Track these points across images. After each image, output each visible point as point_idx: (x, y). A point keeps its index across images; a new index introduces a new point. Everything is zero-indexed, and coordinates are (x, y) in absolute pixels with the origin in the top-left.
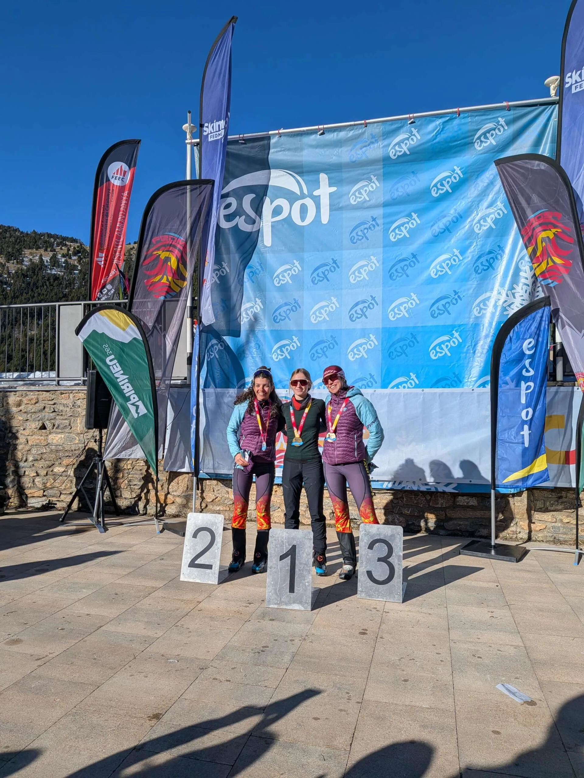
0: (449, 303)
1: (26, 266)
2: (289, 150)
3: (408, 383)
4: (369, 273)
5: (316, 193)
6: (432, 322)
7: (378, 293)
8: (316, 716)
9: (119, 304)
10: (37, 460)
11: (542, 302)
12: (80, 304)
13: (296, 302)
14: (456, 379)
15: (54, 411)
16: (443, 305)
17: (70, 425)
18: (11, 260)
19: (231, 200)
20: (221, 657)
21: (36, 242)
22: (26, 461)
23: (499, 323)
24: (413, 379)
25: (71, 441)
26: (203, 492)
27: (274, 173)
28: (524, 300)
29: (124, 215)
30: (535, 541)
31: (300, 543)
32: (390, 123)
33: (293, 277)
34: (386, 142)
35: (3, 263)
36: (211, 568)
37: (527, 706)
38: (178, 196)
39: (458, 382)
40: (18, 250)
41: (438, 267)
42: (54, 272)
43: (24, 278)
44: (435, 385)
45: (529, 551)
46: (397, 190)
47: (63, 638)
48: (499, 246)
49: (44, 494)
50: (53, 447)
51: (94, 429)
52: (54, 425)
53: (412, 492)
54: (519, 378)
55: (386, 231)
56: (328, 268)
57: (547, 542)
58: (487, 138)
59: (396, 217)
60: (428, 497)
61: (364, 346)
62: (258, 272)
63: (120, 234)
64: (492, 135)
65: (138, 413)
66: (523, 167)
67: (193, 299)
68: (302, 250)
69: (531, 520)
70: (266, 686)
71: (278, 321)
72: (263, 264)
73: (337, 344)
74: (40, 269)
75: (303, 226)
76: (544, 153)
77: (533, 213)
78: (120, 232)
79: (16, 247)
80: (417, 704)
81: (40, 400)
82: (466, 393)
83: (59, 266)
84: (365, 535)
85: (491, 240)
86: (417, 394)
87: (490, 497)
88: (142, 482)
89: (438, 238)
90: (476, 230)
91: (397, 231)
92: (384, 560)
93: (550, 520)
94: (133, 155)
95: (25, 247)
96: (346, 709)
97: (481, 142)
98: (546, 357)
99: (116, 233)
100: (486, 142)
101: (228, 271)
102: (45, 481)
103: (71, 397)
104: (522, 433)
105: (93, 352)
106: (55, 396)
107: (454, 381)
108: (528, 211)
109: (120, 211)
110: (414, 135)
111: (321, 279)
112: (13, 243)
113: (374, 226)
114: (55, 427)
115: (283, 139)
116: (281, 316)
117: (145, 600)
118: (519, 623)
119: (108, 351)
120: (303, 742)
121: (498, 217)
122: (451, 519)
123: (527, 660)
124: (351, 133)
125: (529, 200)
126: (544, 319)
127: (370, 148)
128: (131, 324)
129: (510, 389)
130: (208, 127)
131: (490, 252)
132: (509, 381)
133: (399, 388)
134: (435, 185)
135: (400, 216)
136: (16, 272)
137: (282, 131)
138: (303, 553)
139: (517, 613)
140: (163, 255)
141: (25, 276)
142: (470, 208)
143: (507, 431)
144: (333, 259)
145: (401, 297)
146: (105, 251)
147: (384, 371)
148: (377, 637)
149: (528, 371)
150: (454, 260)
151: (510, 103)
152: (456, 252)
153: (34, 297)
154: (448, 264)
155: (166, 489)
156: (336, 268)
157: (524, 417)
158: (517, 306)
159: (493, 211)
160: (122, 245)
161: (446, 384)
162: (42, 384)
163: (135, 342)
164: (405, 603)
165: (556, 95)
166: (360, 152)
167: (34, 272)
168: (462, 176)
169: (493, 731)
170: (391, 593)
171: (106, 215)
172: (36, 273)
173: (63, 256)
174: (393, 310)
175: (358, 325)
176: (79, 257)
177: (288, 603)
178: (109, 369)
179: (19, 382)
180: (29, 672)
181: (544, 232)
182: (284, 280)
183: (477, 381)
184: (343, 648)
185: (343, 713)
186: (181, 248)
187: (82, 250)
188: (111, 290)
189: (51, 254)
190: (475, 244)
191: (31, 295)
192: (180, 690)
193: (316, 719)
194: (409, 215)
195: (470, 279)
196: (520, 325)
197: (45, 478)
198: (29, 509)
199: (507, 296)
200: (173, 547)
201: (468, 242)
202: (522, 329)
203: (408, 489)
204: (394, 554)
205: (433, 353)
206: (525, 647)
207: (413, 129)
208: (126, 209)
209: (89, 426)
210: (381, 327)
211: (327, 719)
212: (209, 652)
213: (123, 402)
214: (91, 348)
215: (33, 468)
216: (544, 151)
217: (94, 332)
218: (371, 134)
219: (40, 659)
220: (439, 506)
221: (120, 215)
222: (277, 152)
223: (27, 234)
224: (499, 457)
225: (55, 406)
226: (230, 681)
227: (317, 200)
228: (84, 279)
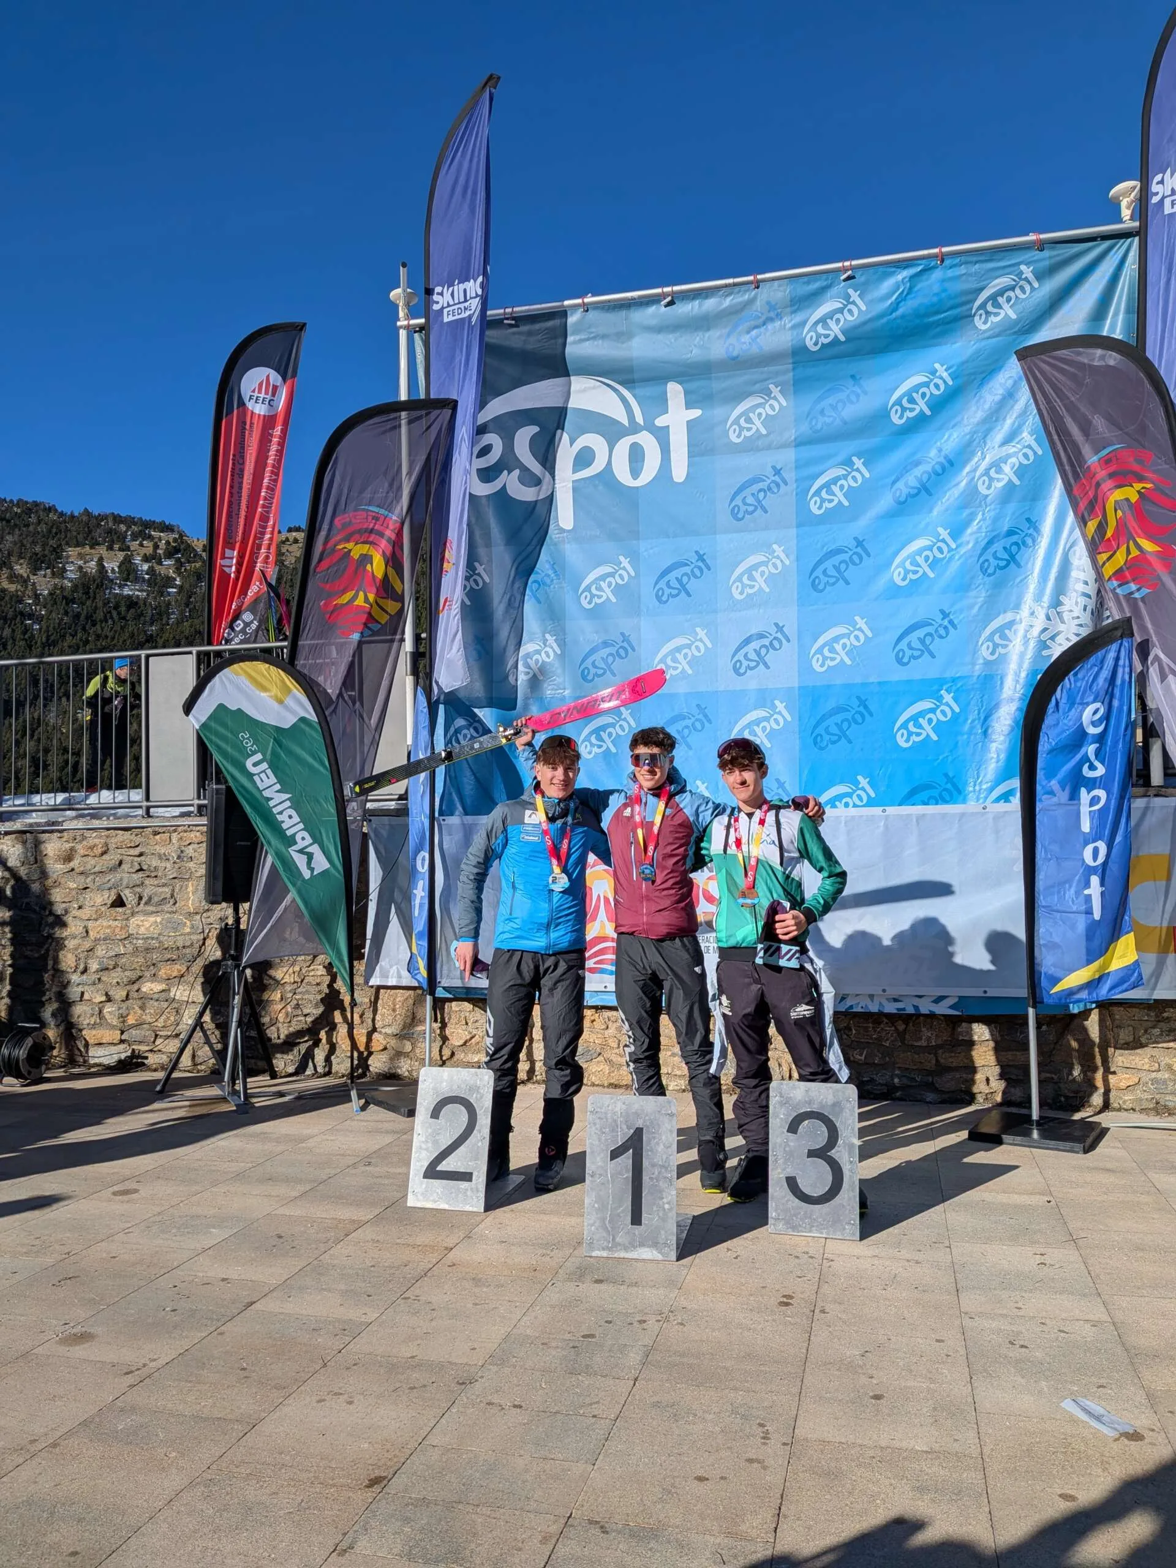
0: (930, 634)
1: (71, 580)
2: (604, 337)
3: (854, 796)
4: (770, 579)
5: (660, 422)
6: (899, 674)
7: (790, 619)
8: (700, 1473)
9: (267, 651)
10: (107, 969)
11: (1116, 629)
12: (190, 653)
13: (625, 638)
14: (949, 786)
15: (141, 870)
16: (919, 639)
17: (172, 896)
18: (40, 569)
19: (492, 439)
20: (499, 1358)
21: (90, 532)
22: (85, 971)
23: (1033, 673)
24: (863, 789)
25: (175, 929)
26: (444, 1026)
27: (578, 383)
28: (1081, 625)
29: (276, 473)
30: (1119, 1110)
31: (652, 1122)
32: (806, 279)
33: (618, 590)
34: (798, 318)
35: (25, 575)
36: (470, 1180)
37: (1126, 1441)
38: (384, 432)
39: (955, 793)
40: (54, 550)
41: (908, 565)
42: (126, 591)
43: (67, 604)
44: (908, 799)
45: (1108, 1129)
46: (822, 412)
47: (175, 1327)
48: (1028, 520)
49: (123, 1037)
50: (140, 941)
51: (224, 905)
52: (140, 898)
53: (867, 1016)
54: (1077, 782)
55: (802, 495)
56: (687, 569)
57: (1142, 1110)
58: (999, 307)
59: (821, 468)
60: (901, 1027)
61: (765, 724)
62: (548, 581)
63: (268, 512)
64: (1009, 300)
65: (312, 870)
66: (1073, 361)
67: (417, 639)
68: (636, 535)
69: (1109, 1068)
70: (594, 1416)
71: (590, 677)
72: (559, 566)
73: (710, 721)
74: (100, 586)
75: (637, 488)
76: (1114, 332)
77: (1097, 452)
78: (267, 507)
79: (51, 542)
80: (904, 1444)
81: (112, 846)
82: (973, 814)
83: (137, 579)
84: (782, 1104)
85: (1011, 507)
86: (872, 819)
87: (1026, 1023)
88: (321, 1009)
89: (905, 507)
90: (983, 490)
91: (824, 494)
92: (820, 1153)
93: (1146, 1067)
94: (290, 355)
95: (67, 544)
96: (761, 1457)
97: (988, 313)
98: (1128, 738)
99: (260, 510)
100: (996, 314)
101: (487, 580)
102: (123, 1011)
103: (174, 841)
104: (1086, 892)
105: (219, 748)
106: (143, 840)
107: (945, 790)
108: (1086, 450)
109: (266, 465)
110: (854, 303)
111: (675, 592)
112: (44, 536)
113: (778, 485)
114: (143, 902)
115: (592, 315)
116: (596, 667)
117: (339, 1246)
118: (1098, 1276)
119: (249, 745)
120: (677, 1527)
121: (1026, 462)
122: (949, 1069)
123: (1119, 1350)
124: (727, 302)
125: (1086, 428)
126: (1121, 662)
127: (766, 329)
128: (295, 691)
129: (1060, 804)
130: (441, 294)
131: (1010, 533)
132: (1056, 787)
133: (835, 807)
134: (898, 402)
135: (830, 463)
136: (51, 594)
137: (589, 299)
138: (658, 1144)
139: (1094, 1256)
140: (357, 550)
141: (69, 601)
142: (969, 444)
143: (1056, 889)
144: (697, 552)
145: (835, 625)
146: (238, 545)
147: (806, 772)
148: (814, 1310)
149: (1092, 767)
150: (940, 550)
151: (1043, 236)
152: (944, 533)
153: (87, 642)
154: (927, 558)
155: (370, 1021)
156: (705, 570)
157: (1089, 861)
158: (1068, 639)
159: (1014, 450)
160: (272, 533)
161: (930, 798)
162: (114, 814)
163: (303, 726)
164: (865, 1241)
165: (1132, 219)
166: (746, 338)
167: (87, 593)
168: (951, 383)
169: (1060, 1496)
170: (836, 1221)
171: (239, 473)
172: (92, 594)
173: (146, 559)
174: (820, 651)
175: (752, 682)
176: (178, 560)
177: (632, 1246)
178: (254, 783)
179: (68, 813)
180: (111, 1399)
181: (1118, 490)
182: (599, 597)
183: (991, 790)
184: (746, 1333)
185: (755, 1465)
186: (393, 537)
187: (182, 547)
188: (252, 622)
189: (121, 556)
190: (980, 517)
191: (81, 640)
192: (421, 1429)
193: (700, 1479)
194: (849, 463)
195: (973, 587)
196: (1076, 674)
197: (124, 1005)
198: (93, 1070)
199: (1049, 619)
200: (388, 1139)
201: (965, 513)
202: (1079, 684)
203: (859, 1010)
204: (840, 1142)
205: (902, 735)
206: (1114, 1324)
207: (850, 291)
208: (279, 461)
209: (213, 899)
210: (796, 685)
211: (722, 1478)
212: (474, 1349)
213: (282, 848)
214: (213, 738)
215: (100, 986)
216: (1113, 327)
217: (221, 707)
218: (768, 303)
219: (132, 1372)
220: (923, 1043)
221: (267, 474)
222: (581, 341)
223: (72, 516)
224: (1042, 942)
225: (142, 858)
226: (520, 1407)
227: (662, 436)
228: (187, 605)
